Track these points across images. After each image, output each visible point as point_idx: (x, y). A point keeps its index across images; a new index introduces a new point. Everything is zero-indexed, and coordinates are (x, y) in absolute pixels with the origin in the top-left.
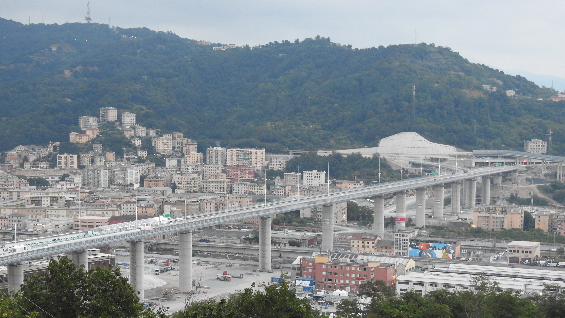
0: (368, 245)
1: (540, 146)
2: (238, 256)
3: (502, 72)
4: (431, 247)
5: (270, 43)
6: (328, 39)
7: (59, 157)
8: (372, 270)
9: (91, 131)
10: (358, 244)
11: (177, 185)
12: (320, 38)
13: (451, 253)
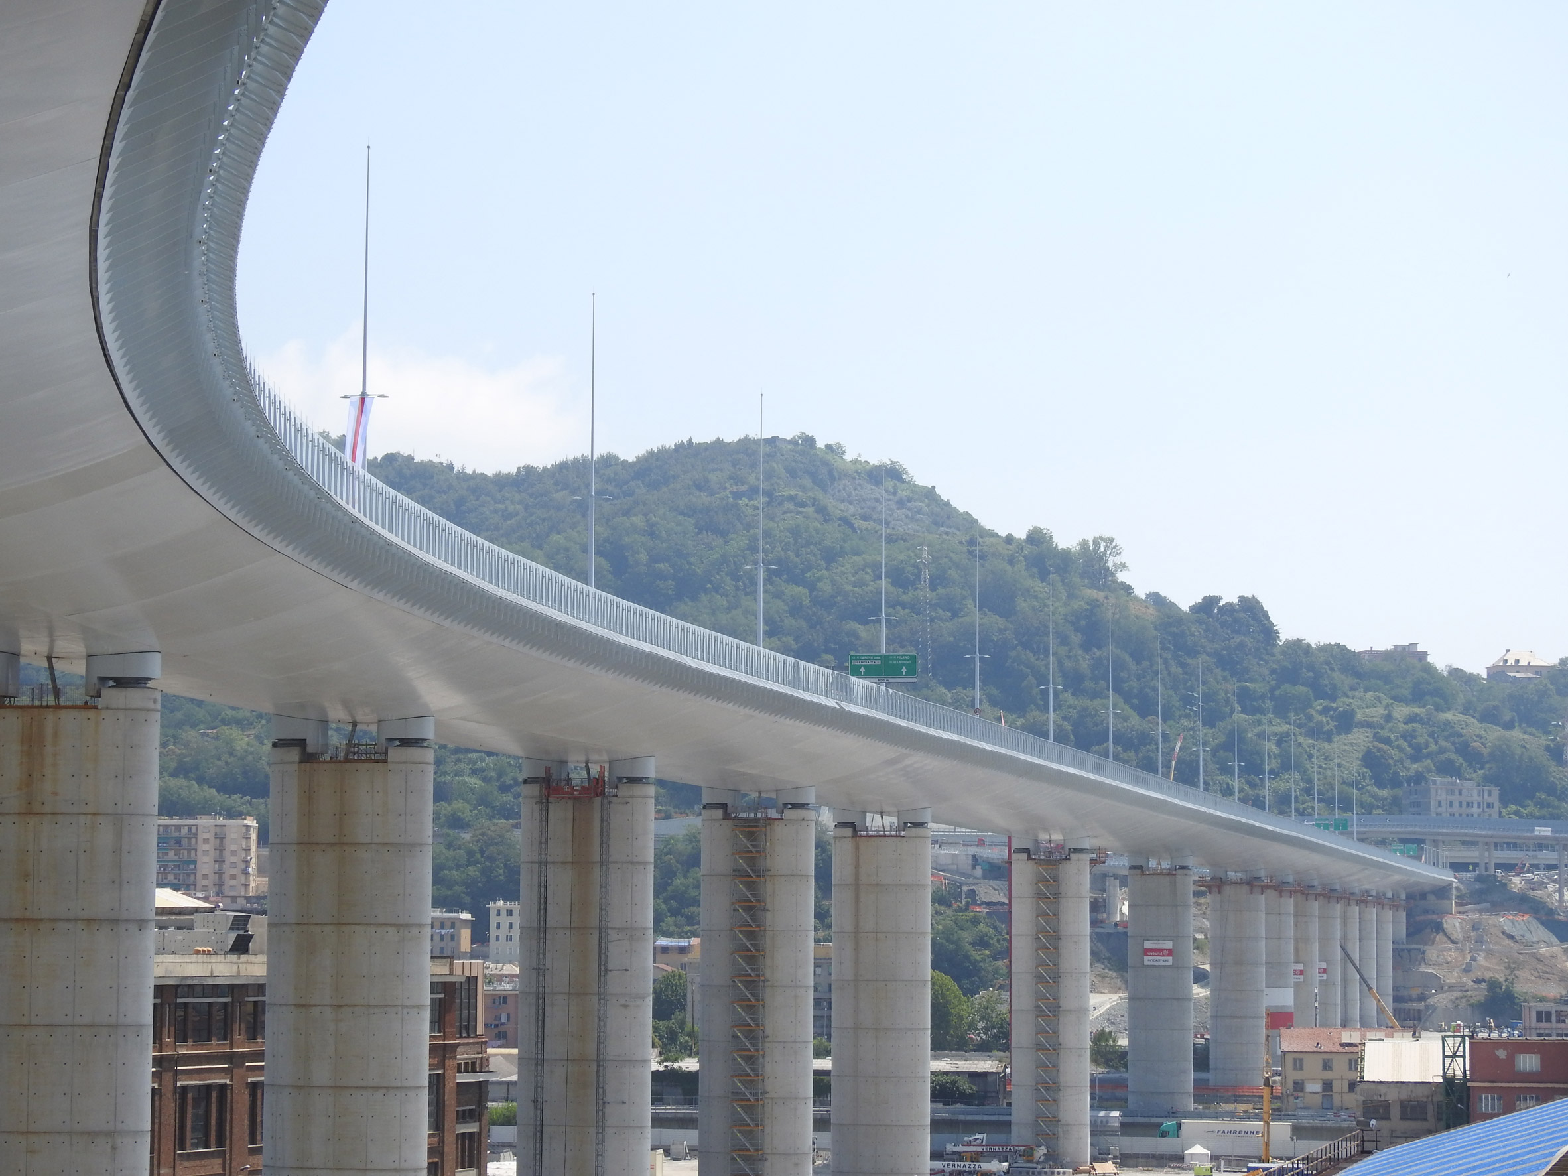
1: (1475, 805)
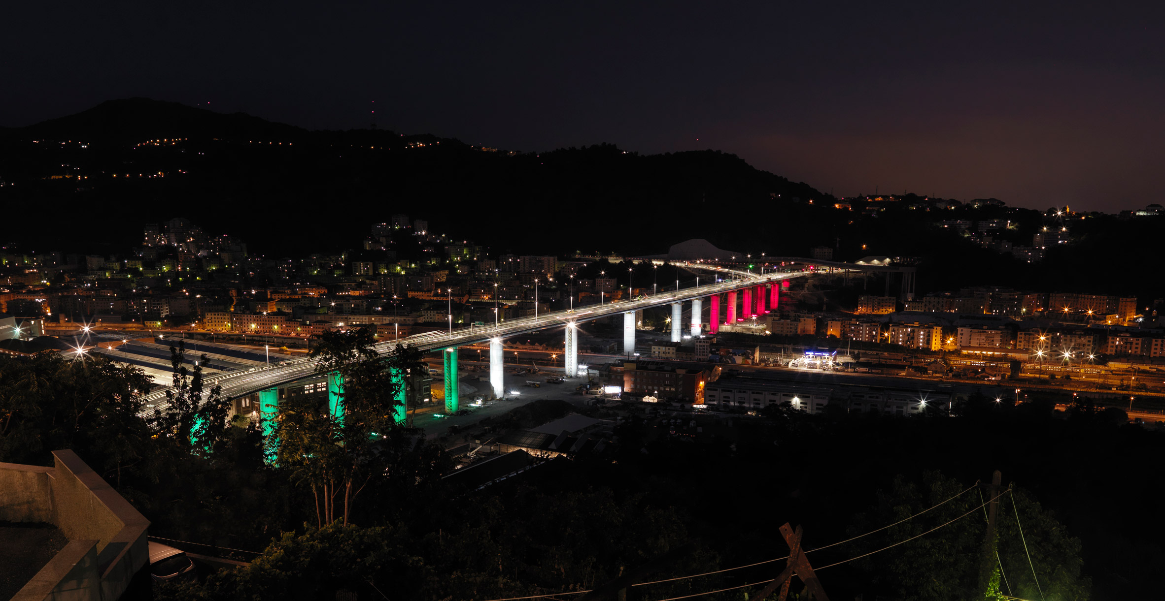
0: (669, 351)
2: (541, 363)
3: (786, 179)
4: (731, 353)
5: (557, 149)
6: (615, 145)
7: (354, 264)
8: (680, 376)
9: (384, 238)
10: (659, 350)
11: (472, 292)
12: (607, 144)
13: (750, 359)
